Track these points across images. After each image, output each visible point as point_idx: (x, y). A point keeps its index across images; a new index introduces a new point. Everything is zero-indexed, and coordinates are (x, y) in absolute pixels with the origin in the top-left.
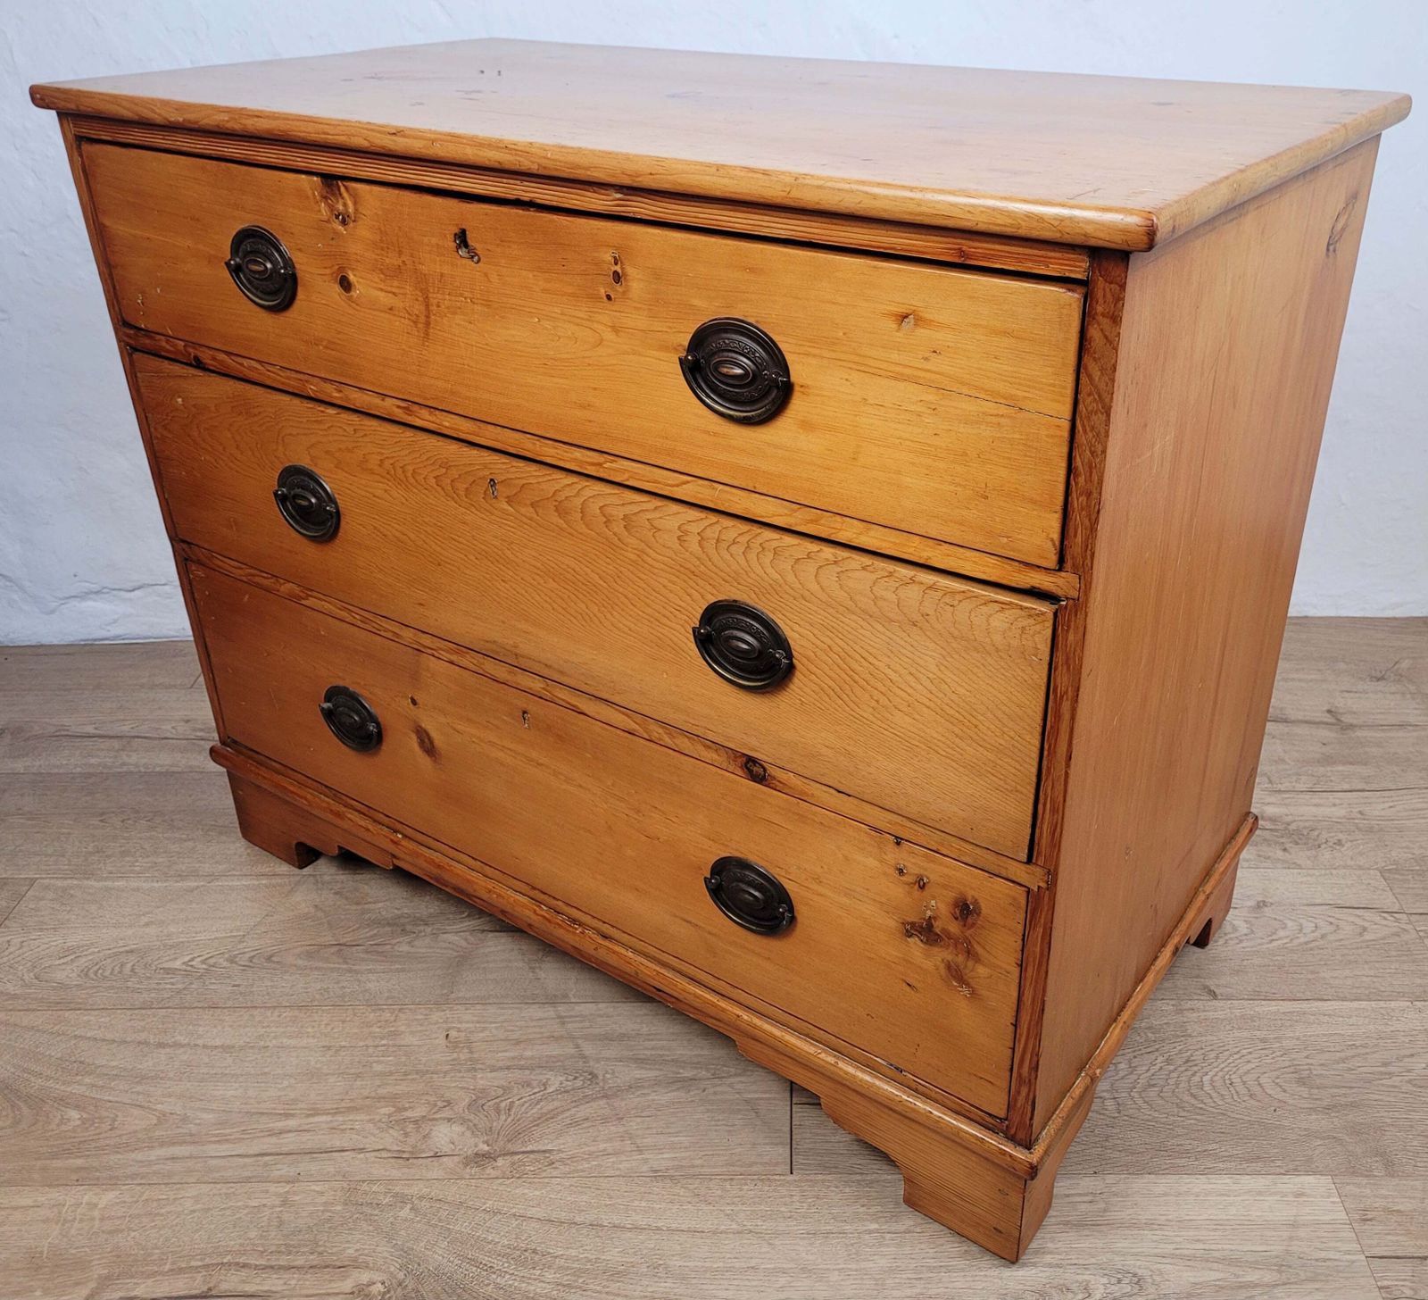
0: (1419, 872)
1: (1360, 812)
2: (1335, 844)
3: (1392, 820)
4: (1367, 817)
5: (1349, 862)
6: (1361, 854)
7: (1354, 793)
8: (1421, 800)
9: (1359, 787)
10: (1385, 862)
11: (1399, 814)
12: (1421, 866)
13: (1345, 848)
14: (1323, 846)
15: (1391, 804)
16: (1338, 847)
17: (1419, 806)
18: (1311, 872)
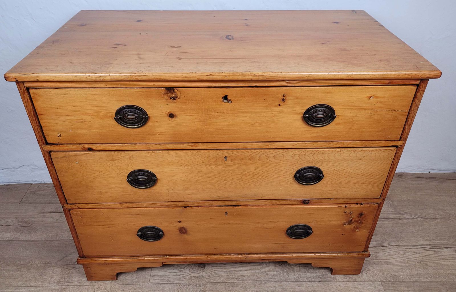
0: (393, 283)
1: (375, 256)
2: (367, 270)
3: (385, 259)
4: (377, 259)
5: (372, 279)
6: (375, 274)
7: (373, 248)
8: (394, 251)
9: (375, 246)
10: (383, 278)
11: (387, 257)
12: (394, 280)
13: (370, 272)
14: (364, 272)
15: (385, 253)
16: (368, 272)
17: (393, 253)
18: (360, 283)
